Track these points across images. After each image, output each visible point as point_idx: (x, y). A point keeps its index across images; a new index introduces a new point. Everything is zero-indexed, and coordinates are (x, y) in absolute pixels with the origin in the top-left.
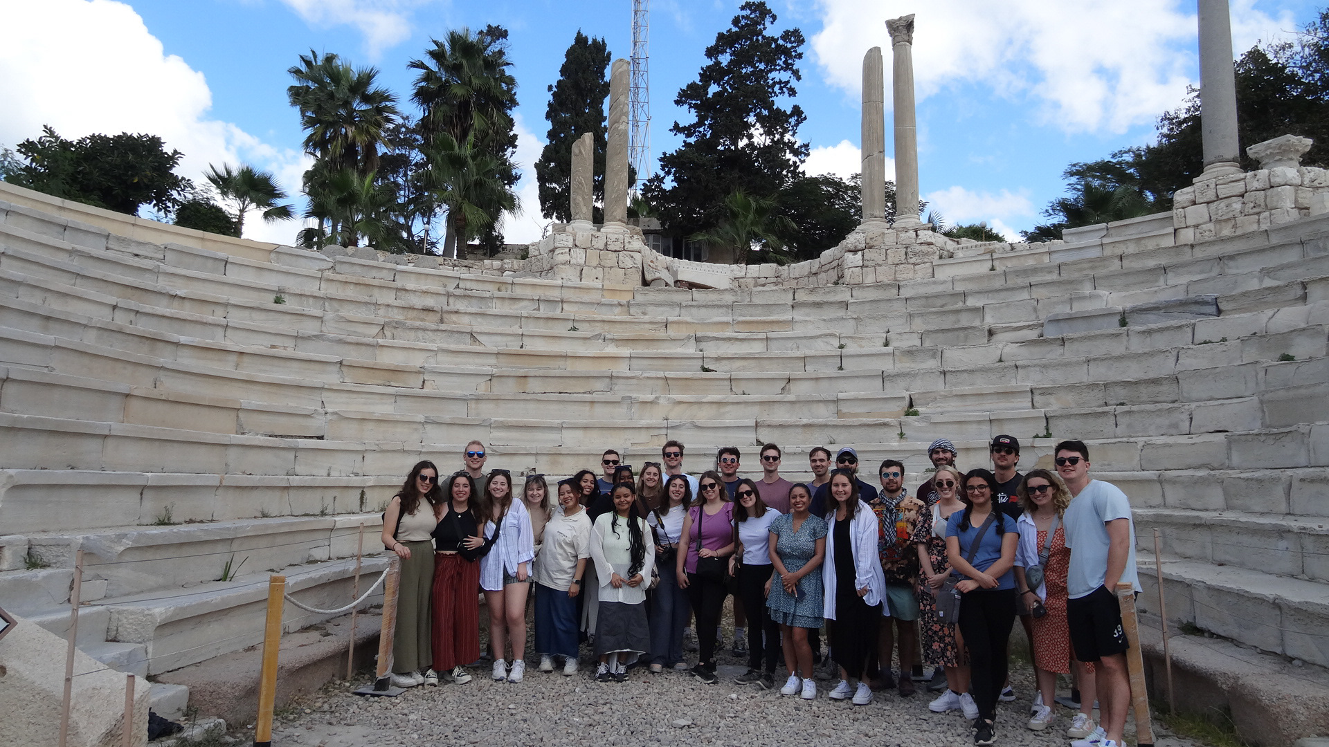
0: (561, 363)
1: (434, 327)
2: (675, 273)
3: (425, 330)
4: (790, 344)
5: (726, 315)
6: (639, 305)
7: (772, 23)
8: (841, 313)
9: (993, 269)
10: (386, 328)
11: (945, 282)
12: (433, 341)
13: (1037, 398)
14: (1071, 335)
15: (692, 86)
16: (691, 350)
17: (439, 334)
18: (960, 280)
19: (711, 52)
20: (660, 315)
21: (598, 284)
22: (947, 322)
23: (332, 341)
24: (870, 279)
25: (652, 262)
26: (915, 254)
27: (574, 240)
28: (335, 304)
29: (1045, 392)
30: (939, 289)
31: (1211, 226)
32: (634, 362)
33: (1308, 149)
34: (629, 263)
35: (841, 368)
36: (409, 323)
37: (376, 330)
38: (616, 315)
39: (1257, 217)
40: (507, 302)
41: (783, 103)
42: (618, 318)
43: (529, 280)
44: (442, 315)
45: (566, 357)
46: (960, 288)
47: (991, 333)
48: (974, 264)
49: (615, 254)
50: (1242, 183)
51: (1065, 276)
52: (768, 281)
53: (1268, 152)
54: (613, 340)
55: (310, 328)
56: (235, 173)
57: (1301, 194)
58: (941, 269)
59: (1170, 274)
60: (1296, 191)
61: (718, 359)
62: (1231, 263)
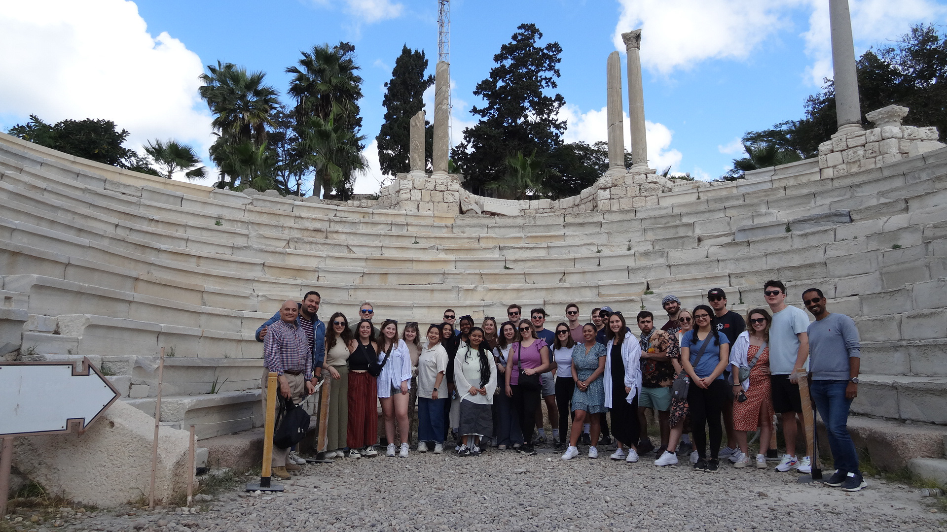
0: (409, 265)
1: (323, 242)
2: (481, 206)
3: (316, 243)
4: (564, 250)
5: (519, 232)
6: (459, 226)
7: (540, 38)
8: (597, 230)
9: (699, 198)
10: (290, 242)
11: (667, 208)
12: (322, 251)
13: (733, 280)
14: (754, 239)
15: (485, 82)
16: (496, 255)
17: (326, 246)
18: (677, 206)
19: (497, 58)
20: (475, 233)
21: (431, 213)
22: (670, 234)
23: (257, 250)
24: (615, 207)
25: (466, 198)
26: (646, 190)
27: (413, 184)
28: (255, 227)
29: (739, 276)
30: (664, 212)
31: (844, 166)
32: (459, 264)
33: (906, 114)
34: (451, 199)
35: (599, 265)
36: (306, 239)
37: (284, 243)
38: (444, 233)
39: (874, 159)
40: (370, 226)
41: (548, 92)
42: (446, 235)
43: (383, 211)
44: (327, 234)
45: (412, 261)
46: (677, 211)
47: (700, 240)
48: (686, 195)
49: (441, 193)
50: (863, 137)
51: (748, 201)
52: (545, 211)
53: (880, 116)
54: (443, 250)
55: (240, 242)
56: (165, 146)
57: (902, 144)
58: (663, 199)
59: (818, 198)
60: (899, 142)
61: (516, 261)
62: (858, 189)
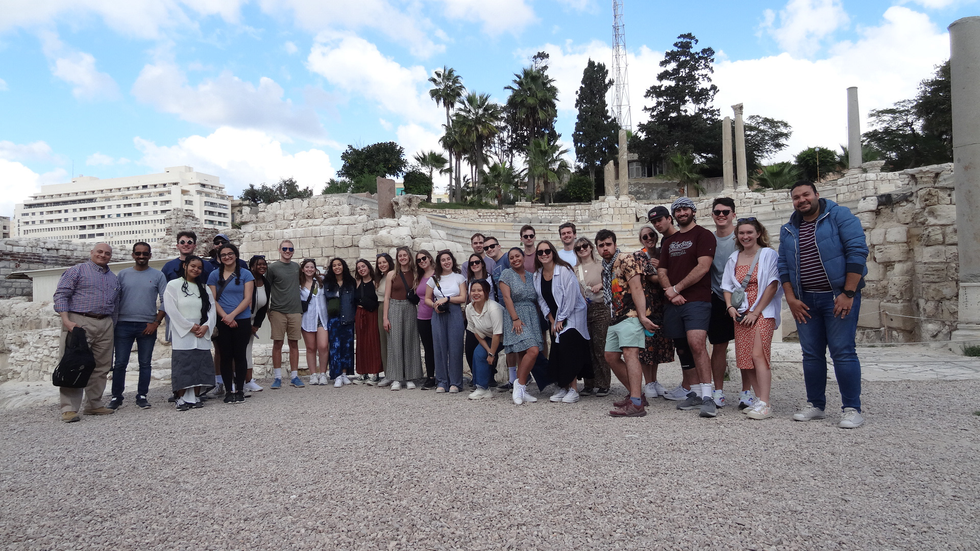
7: (696, 44)
15: (653, 87)
18: (760, 214)
21: (619, 222)
25: (639, 210)
26: (744, 203)
27: (609, 205)
31: (848, 194)
33: (882, 166)
34: (630, 212)
38: (628, 235)
48: (767, 206)
49: (625, 209)
50: (859, 178)
53: (871, 166)
56: (426, 154)
58: (754, 209)
60: (875, 182)
